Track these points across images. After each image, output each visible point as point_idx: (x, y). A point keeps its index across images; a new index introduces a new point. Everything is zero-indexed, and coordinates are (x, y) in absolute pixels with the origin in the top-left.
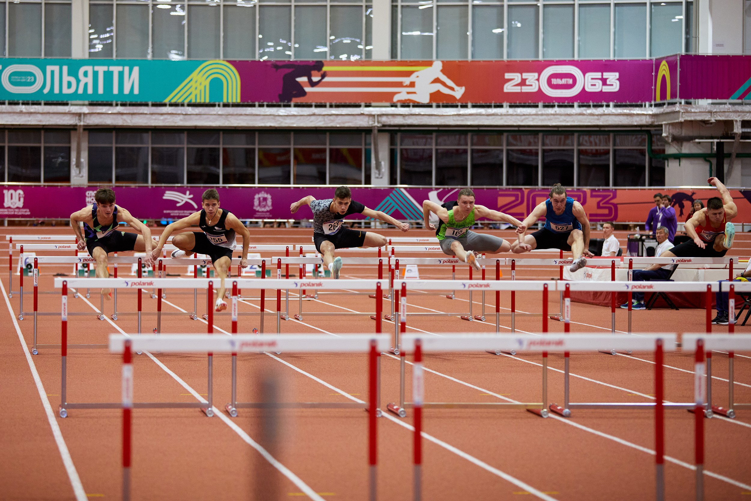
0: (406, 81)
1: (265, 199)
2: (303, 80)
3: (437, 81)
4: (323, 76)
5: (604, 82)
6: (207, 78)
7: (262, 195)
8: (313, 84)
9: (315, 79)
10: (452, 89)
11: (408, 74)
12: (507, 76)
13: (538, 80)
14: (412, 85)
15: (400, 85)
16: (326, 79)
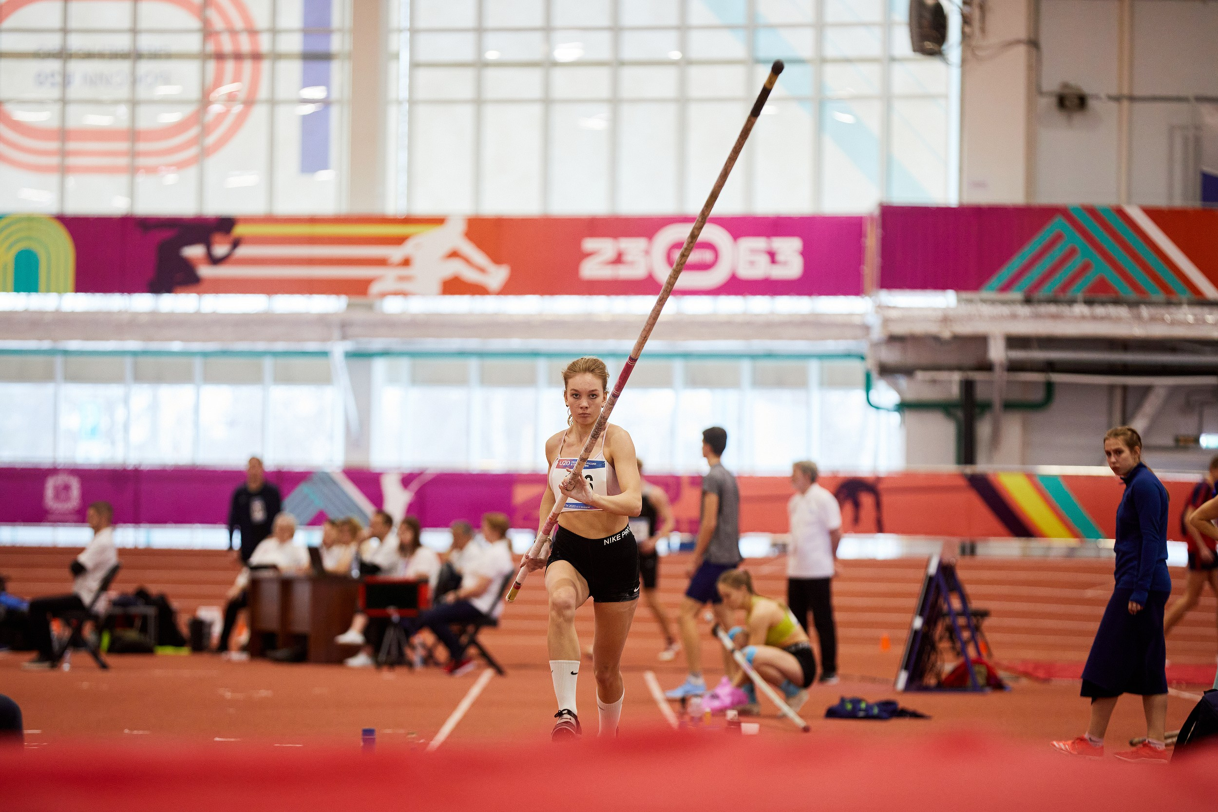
0: (395, 253)
1: (67, 488)
2: (194, 252)
3: (454, 254)
4: (236, 243)
5: (772, 256)
6: (10, 247)
7: (60, 479)
8: (215, 261)
9: (220, 250)
10: (482, 270)
11: (399, 241)
12: (589, 244)
13: (647, 252)
14: (406, 262)
15: (382, 262)
16: (242, 251)
